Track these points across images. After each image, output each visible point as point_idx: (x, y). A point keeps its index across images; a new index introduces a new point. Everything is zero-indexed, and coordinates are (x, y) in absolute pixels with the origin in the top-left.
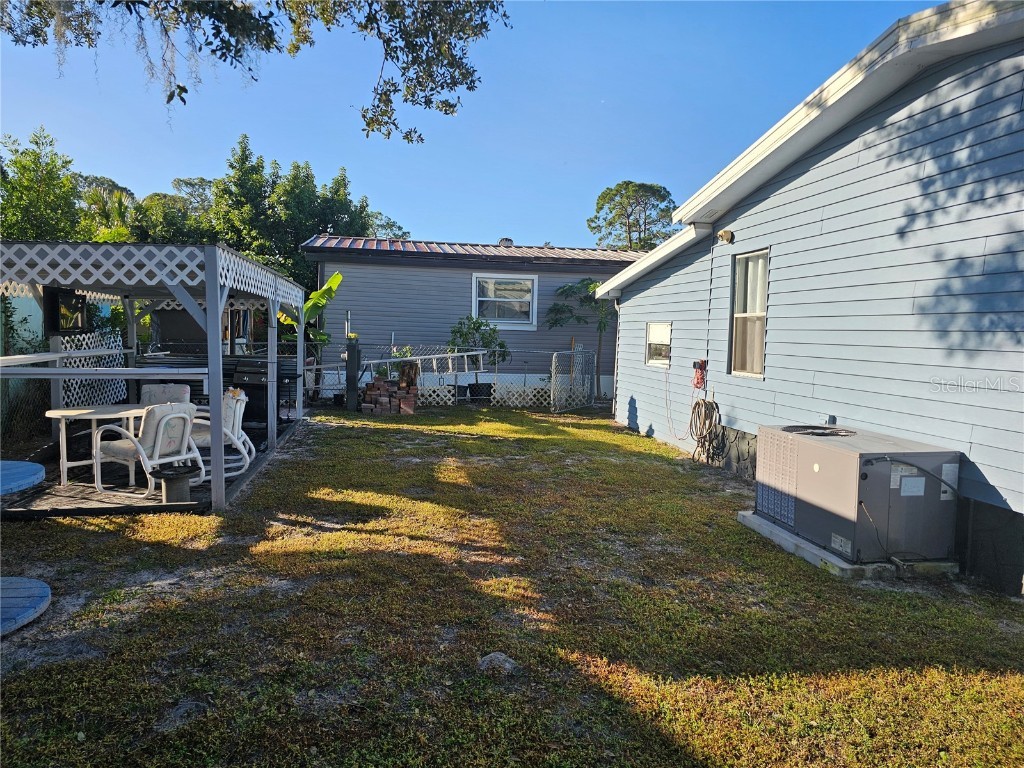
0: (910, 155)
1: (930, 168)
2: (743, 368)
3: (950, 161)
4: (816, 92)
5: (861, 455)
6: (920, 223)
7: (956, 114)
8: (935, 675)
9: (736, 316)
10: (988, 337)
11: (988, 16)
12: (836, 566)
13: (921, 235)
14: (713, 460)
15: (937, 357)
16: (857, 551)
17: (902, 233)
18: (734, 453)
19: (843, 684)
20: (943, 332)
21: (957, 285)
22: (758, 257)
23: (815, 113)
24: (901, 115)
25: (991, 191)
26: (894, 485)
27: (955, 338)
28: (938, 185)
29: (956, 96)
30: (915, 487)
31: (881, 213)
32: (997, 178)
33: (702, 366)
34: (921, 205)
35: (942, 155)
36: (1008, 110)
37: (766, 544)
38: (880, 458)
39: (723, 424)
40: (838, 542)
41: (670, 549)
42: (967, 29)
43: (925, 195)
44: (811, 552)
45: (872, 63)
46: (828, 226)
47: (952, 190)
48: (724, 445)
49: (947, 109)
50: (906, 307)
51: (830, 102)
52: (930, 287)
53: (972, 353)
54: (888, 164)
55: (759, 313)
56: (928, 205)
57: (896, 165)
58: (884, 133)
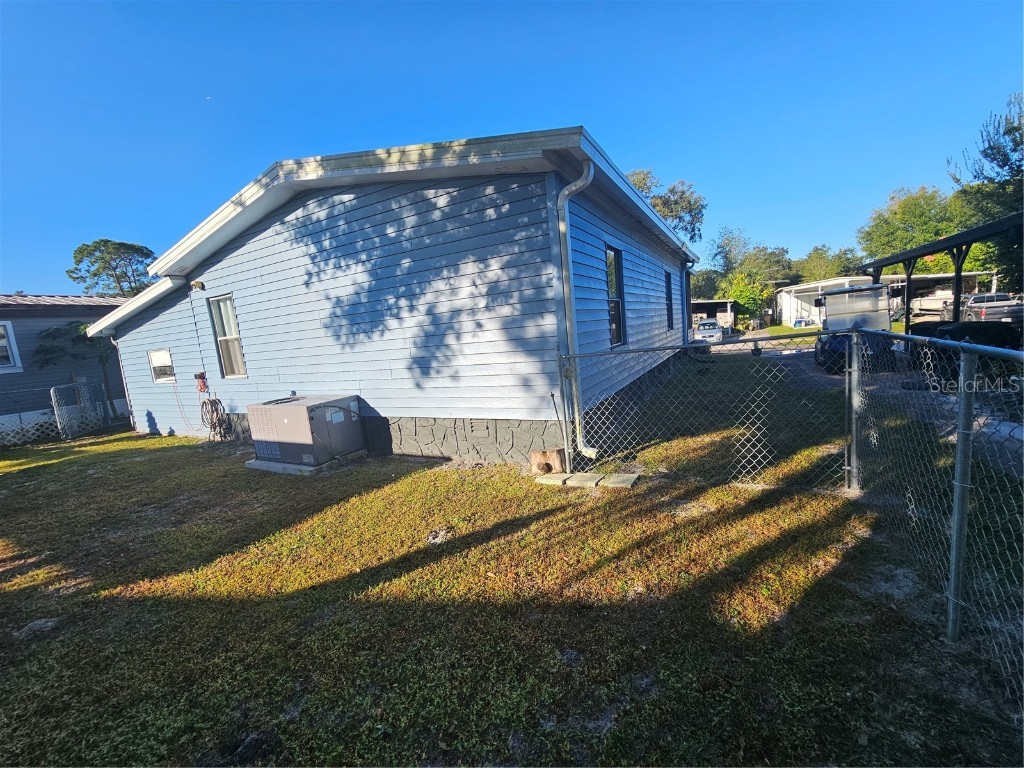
0: (302, 241)
1: (313, 249)
2: (233, 372)
3: (321, 246)
4: (237, 195)
5: (308, 408)
6: (314, 279)
7: (319, 221)
8: (353, 500)
9: (219, 339)
10: (357, 336)
11: (320, 172)
12: (307, 470)
13: (316, 286)
14: (225, 437)
15: (338, 349)
16: (316, 459)
17: (307, 284)
18: (239, 429)
19: (310, 522)
20: (338, 337)
21: (338, 311)
22: (226, 299)
23: (239, 209)
24: (291, 218)
25: (343, 263)
26: (328, 419)
27: (344, 339)
28: (319, 259)
29: (317, 211)
30: (339, 417)
31: (293, 272)
32: (344, 256)
33: (202, 377)
34: (314, 269)
35: (317, 242)
36: (341, 222)
37: (267, 474)
38: (318, 407)
39: (227, 412)
40: (307, 458)
41: (195, 499)
42: (312, 176)
43: (313, 263)
44: (292, 469)
45: (267, 185)
46: (266, 279)
47: (326, 261)
48: (231, 426)
49: (314, 217)
50: (318, 324)
51: (248, 203)
52: (327, 312)
53: (352, 346)
54: (292, 244)
55: (235, 336)
56: (316, 269)
57: (295, 246)
58: (285, 227)
